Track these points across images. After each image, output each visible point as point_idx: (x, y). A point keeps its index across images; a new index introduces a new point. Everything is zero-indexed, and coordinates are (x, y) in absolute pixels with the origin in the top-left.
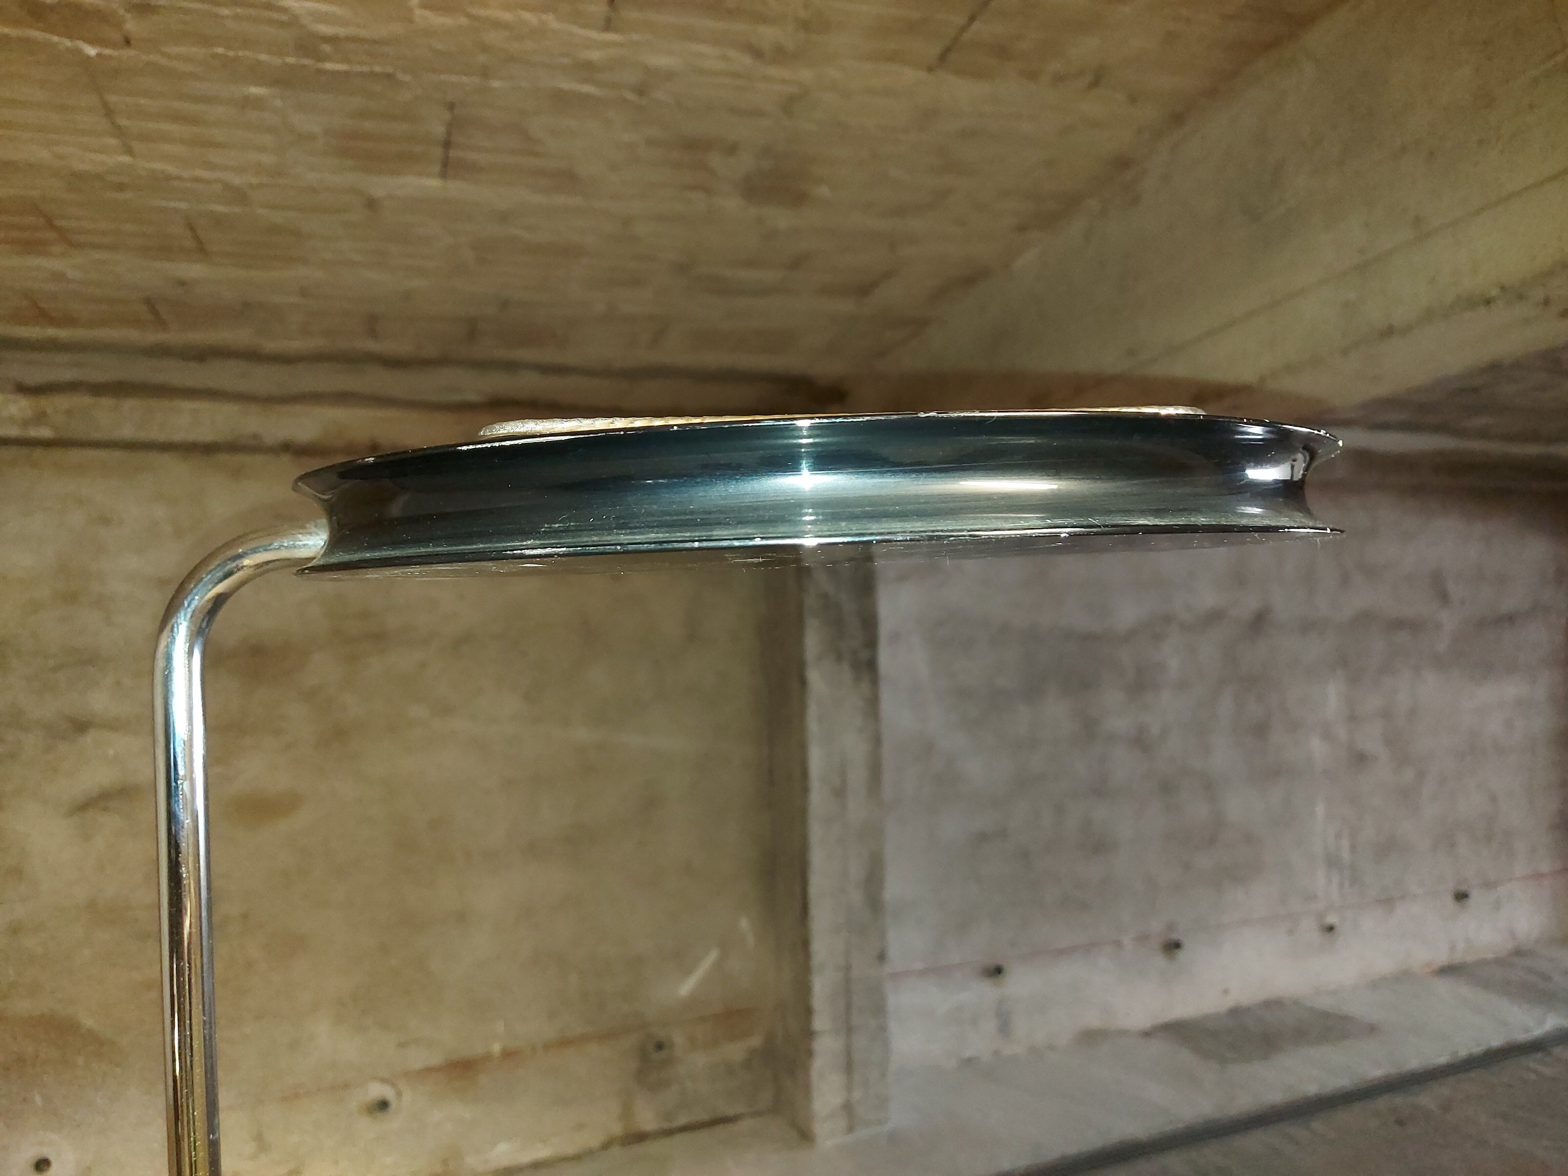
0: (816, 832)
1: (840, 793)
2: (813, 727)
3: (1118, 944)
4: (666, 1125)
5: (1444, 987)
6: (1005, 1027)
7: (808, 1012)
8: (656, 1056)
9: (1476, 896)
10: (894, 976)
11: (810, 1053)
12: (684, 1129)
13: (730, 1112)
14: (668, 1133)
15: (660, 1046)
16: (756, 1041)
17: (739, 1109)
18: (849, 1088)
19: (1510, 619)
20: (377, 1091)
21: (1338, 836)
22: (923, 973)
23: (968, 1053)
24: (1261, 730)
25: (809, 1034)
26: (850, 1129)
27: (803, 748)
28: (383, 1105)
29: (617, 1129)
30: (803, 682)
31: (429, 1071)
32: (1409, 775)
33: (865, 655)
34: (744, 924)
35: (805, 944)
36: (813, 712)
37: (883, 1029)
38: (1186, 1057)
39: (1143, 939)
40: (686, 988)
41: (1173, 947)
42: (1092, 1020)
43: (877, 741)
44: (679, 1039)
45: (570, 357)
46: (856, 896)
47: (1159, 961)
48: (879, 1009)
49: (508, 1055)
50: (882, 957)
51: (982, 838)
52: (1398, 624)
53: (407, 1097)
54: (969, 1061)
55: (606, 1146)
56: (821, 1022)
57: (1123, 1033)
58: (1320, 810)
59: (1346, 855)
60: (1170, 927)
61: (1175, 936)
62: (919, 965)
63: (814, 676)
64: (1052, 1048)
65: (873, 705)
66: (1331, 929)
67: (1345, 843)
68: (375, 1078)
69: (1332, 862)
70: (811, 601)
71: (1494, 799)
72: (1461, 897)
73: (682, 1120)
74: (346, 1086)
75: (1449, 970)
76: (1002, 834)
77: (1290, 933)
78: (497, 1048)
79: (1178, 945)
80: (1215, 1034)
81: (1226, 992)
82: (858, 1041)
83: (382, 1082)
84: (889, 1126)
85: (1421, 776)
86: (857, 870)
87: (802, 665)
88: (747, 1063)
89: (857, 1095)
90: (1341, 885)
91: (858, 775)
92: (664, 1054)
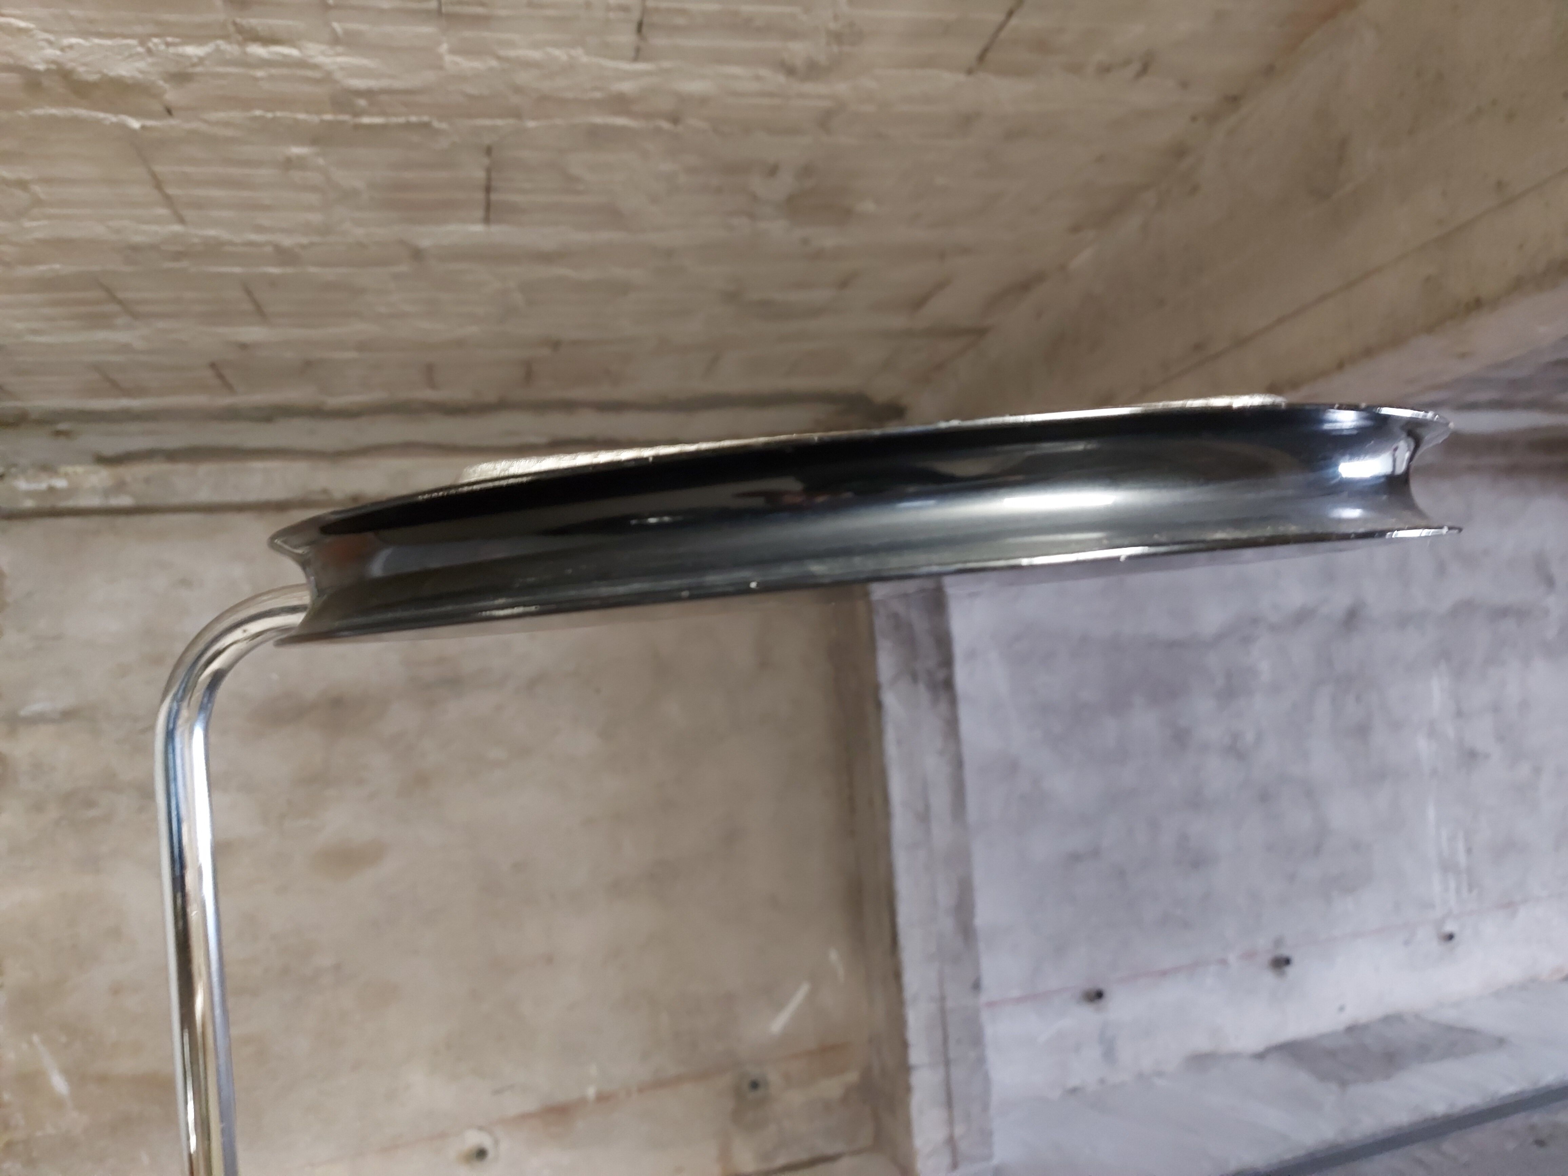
0: (902, 861)
1: (924, 817)
2: (892, 750)
3: (1223, 962)
4: (766, 1166)
6: (1109, 1053)
7: (904, 1045)
8: (752, 1095)
10: (991, 1004)
11: (908, 1089)
12: (783, 1169)
13: (830, 1150)
15: (755, 1085)
16: (852, 1077)
17: (839, 1147)
18: (951, 1122)
20: (474, 1139)
21: (1452, 839)
22: (1020, 1000)
23: (1074, 1082)
24: (1362, 731)
25: (905, 1068)
26: (955, 1166)
27: (882, 775)
28: (481, 1154)
29: (716, 1171)
30: (879, 705)
31: (524, 1117)
32: (1524, 770)
33: (941, 675)
34: (834, 956)
35: (897, 975)
36: (890, 735)
37: (981, 1060)
38: (1303, 1078)
39: (1249, 956)
40: (778, 1024)
41: (1281, 963)
42: (1202, 1043)
43: (958, 763)
44: (774, 1077)
45: (624, 392)
46: (947, 924)
47: (1269, 978)
48: (977, 1040)
49: (602, 1098)
50: (976, 986)
51: (1075, 858)
52: (1503, 612)
53: (504, 1146)
54: (1074, 1091)
56: (918, 1055)
57: (1234, 1056)
58: (1431, 813)
59: (1462, 859)
60: (1278, 943)
61: (1285, 952)
62: (1015, 993)
63: (890, 699)
64: (1160, 1074)
65: (952, 726)
66: (1450, 937)
67: (1461, 847)
68: (471, 1126)
69: (1447, 867)
70: (881, 623)
73: (781, 1161)
74: (443, 1135)
76: (1095, 853)
77: (1407, 943)
78: (591, 1092)
79: (1287, 961)
80: (1332, 1054)
81: (1342, 1009)
82: (958, 1073)
83: (481, 1128)
84: (995, 1162)
85: (1537, 771)
86: (946, 896)
87: (876, 688)
88: (845, 1099)
89: (959, 1130)
90: (1458, 891)
91: (940, 801)
92: (759, 1093)
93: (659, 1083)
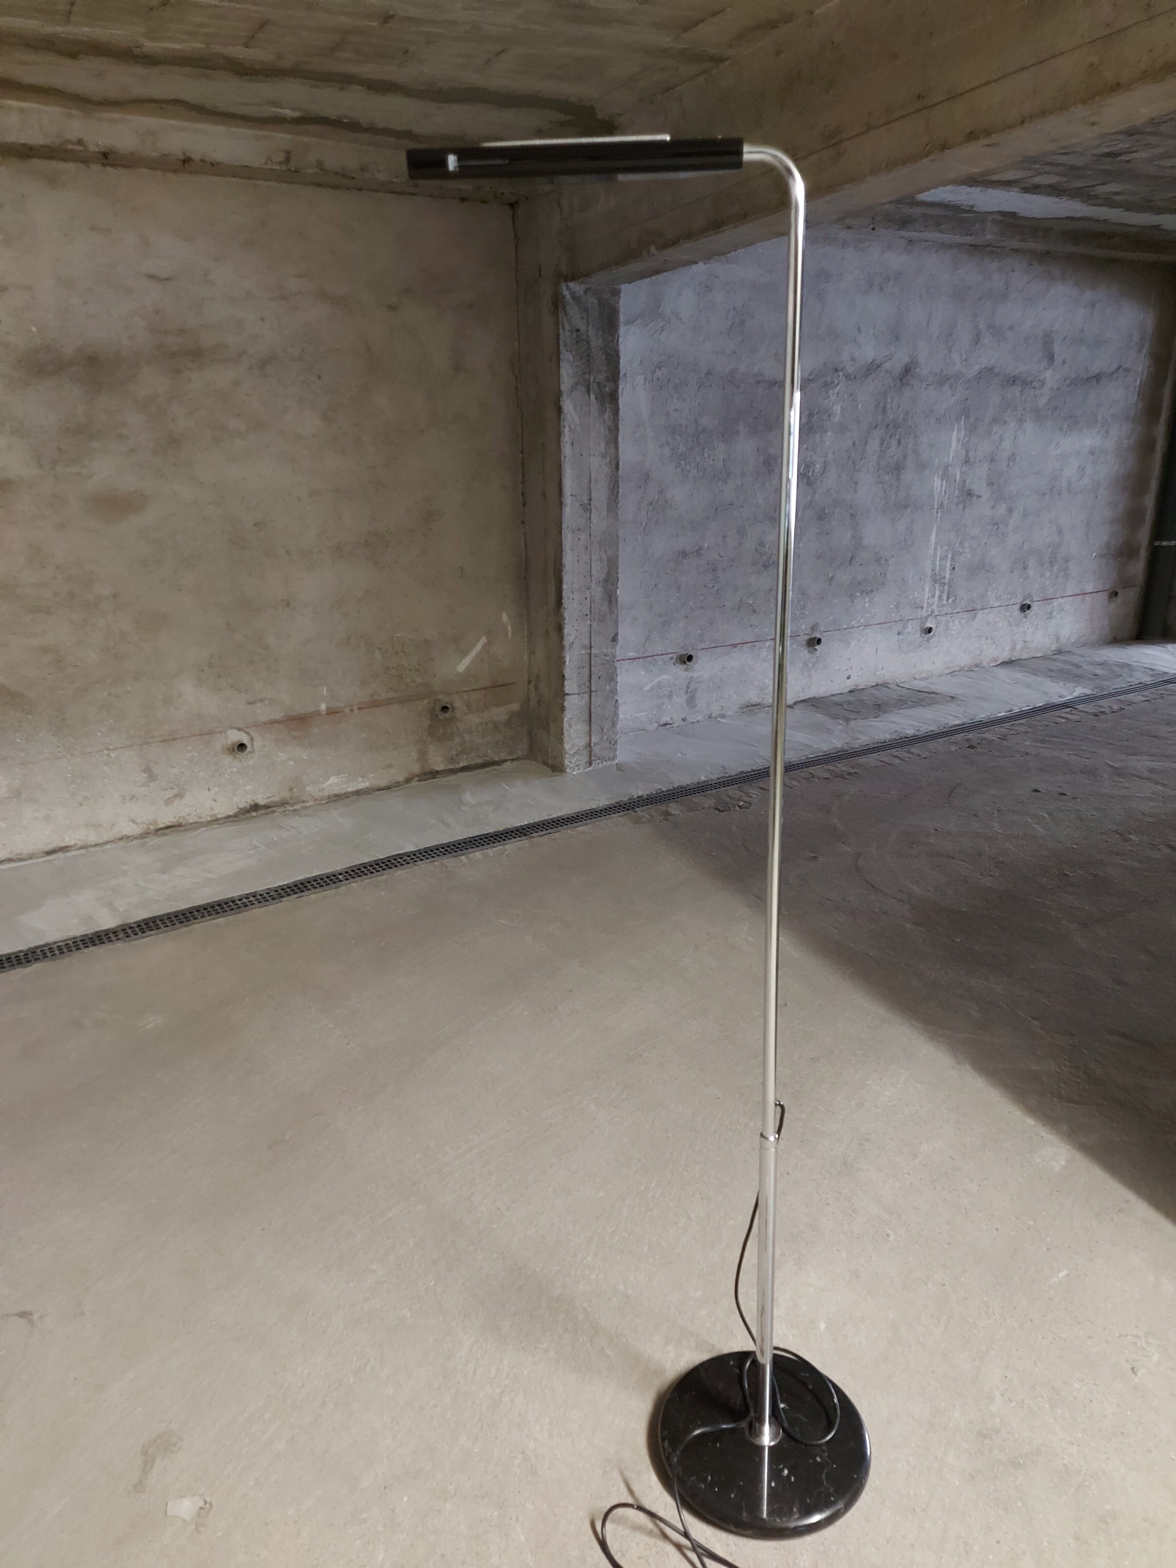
0: (568, 540)
1: (587, 508)
2: (567, 450)
4: (451, 767)
5: (1002, 673)
6: (691, 702)
7: (562, 678)
8: (442, 716)
9: (1035, 607)
10: (622, 658)
11: (563, 709)
12: (464, 769)
13: (497, 759)
14: (453, 771)
15: (445, 709)
16: (515, 707)
17: (503, 756)
18: (590, 733)
19: (1098, 378)
20: (236, 736)
21: (944, 558)
22: (637, 659)
23: (666, 719)
24: (898, 469)
25: (561, 695)
26: (590, 764)
27: (559, 468)
28: (242, 746)
29: (416, 768)
30: (559, 410)
31: (273, 722)
32: (1002, 509)
33: (608, 389)
34: (505, 617)
35: (560, 628)
36: (566, 437)
37: (614, 692)
38: (820, 719)
39: (795, 636)
40: (461, 667)
41: (814, 642)
42: (753, 697)
43: (615, 466)
44: (458, 704)
46: (598, 591)
47: (804, 653)
48: (612, 678)
49: (331, 712)
50: (614, 639)
51: (684, 554)
52: (1013, 380)
53: (258, 743)
54: (666, 724)
55: (408, 781)
56: (570, 686)
58: (933, 538)
59: (948, 575)
60: (814, 628)
61: (816, 634)
62: (632, 654)
63: (567, 405)
64: (724, 715)
65: (614, 432)
66: (930, 630)
67: (948, 565)
68: (232, 728)
69: (937, 579)
70: (565, 336)
71: (1060, 532)
72: (1025, 608)
73: (462, 764)
74: (210, 733)
75: (1008, 663)
76: (698, 552)
77: (899, 634)
78: (323, 707)
79: (819, 641)
80: (841, 705)
81: (848, 678)
82: (597, 700)
83: (239, 729)
84: (617, 761)
85: (1010, 510)
86: (598, 571)
87: (559, 394)
88: (508, 723)
89: (594, 739)
90: (939, 597)
91: (600, 494)
92: (448, 715)
93: (375, 704)
